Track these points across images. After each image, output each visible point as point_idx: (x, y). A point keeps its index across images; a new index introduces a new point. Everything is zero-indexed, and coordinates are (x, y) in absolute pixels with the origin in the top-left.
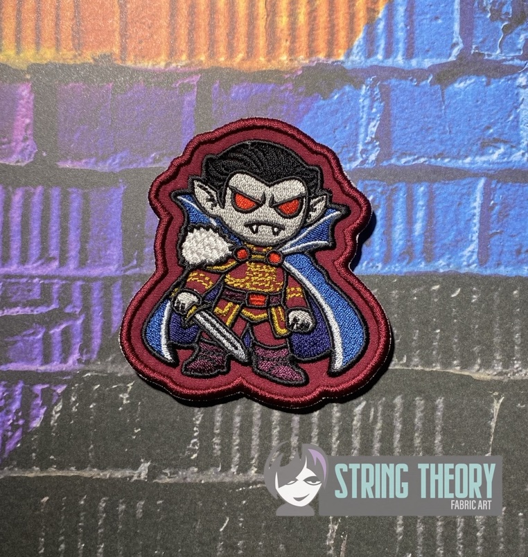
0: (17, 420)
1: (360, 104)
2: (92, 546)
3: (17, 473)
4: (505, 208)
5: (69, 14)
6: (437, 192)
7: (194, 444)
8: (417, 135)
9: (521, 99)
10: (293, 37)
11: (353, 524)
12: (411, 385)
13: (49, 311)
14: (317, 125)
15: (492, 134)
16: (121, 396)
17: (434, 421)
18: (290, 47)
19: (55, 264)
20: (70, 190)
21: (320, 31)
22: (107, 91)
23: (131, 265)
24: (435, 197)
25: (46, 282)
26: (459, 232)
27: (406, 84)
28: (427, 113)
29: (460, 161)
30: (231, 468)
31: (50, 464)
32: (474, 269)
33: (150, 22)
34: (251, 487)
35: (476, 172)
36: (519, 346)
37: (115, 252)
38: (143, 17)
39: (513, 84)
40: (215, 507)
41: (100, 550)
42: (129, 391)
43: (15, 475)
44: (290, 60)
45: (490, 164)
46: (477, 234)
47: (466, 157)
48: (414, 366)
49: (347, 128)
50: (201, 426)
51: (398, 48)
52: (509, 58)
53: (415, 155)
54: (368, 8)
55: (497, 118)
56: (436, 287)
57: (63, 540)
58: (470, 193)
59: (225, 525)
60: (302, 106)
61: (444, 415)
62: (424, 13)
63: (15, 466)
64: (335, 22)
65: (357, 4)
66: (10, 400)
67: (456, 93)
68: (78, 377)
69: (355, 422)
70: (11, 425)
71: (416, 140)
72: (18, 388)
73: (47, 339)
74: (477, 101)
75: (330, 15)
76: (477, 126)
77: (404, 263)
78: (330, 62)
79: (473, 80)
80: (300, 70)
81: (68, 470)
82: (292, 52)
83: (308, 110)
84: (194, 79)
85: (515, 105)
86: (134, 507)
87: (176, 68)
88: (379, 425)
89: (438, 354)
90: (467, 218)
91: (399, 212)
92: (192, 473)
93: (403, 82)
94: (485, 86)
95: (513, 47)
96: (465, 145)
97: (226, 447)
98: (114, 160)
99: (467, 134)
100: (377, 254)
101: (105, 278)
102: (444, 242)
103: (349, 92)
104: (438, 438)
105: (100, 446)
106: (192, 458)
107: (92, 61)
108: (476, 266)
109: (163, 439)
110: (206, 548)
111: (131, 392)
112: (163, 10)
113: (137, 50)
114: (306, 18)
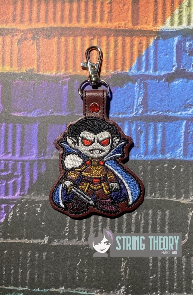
1: (135, 90)
2: (25, 271)
5: (16, 52)
6: (167, 126)
7: (67, 229)
8: (158, 103)
10: (108, 62)
11: (132, 262)
12: (156, 205)
13: (8, 174)
14: (118, 98)
15: (189, 102)
16: (37, 209)
17: (165, 220)
18: (106, 66)
19: (11, 155)
20: (16, 124)
21: (119, 60)
22: (32, 84)
23: (41, 155)
24: (166, 128)
25: (7, 162)
26: (176, 143)
27: (154, 82)
28: (163, 94)
29: (176, 114)
30: (82, 239)
31: (8, 237)
32: (182, 158)
33: (49, 56)
35: (183, 118)
37: (35, 150)
38: (47, 54)
40: (75, 255)
41: (28, 273)
42: (40, 207)
44: (107, 72)
45: (188, 115)
46: (183, 144)
47: (178, 112)
48: (157, 197)
49: (130, 100)
50: (70, 222)
51: (151, 67)
53: (157, 111)
54: (138, 51)
55: (191, 96)
56: (166, 165)
57: (13, 269)
58: (180, 127)
59: (79, 262)
61: (169, 218)
62: (161, 53)
64: (125, 56)
65: (134, 49)
67: (174, 86)
68: (19, 201)
69: (133, 221)
71: (158, 105)
73: (7, 186)
74: (183, 89)
75: (123, 53)
76: (183, 99)
77: (153, 155)
78: (123, 73)
79: (181, 80)
80: (110, 76)
81: (15, 239)
82: (107, 68)
84: (67, 79)
86: (42, 255)
87: (60, 75)
88: (143, 222)
89: (167, 192)
90: (179, 137)
91: (151, 134)
92: (66, 241)
93: (153, 81)
94: (186, 83)
96: (178, 107)
97: (80, 230)
98: (34, 113)
99: (179, 102)
100: (142, 151)
101: (30, 161)
102: (169, 146)
103: (130, 85)
104: (167, 227)
105: (28, 230)
106: (66, 235)
107: (25, 72)
108: (182, 157)
109: (54, 227)
110: (71, 272)
111: (41, 207)
112: (55, 51)
113: (44, 67)
114: (113, 55)
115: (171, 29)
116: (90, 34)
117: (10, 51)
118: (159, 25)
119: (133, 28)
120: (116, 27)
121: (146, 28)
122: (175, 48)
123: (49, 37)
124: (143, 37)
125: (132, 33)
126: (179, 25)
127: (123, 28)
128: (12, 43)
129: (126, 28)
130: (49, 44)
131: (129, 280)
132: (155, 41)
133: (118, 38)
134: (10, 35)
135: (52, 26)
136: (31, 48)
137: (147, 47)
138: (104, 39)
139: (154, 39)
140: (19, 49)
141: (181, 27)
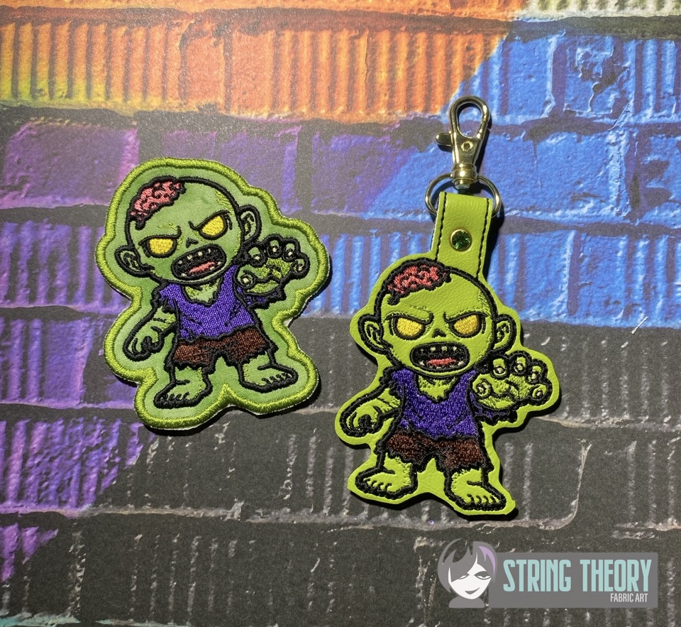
0: (114, 458)
2: (184, 585)
3: (111, 510)
4: (594, 260)
5: (176, 64)
6: (529, 244)
7: (288, 485)
8: (509, 188)
9: (610, 156)
10: (392, 92)
14: (414, 176)
15: (582, 189)
16: (217, 435)
17: (523, 467)
18: (388, 101)
21: (417, 87)
22: (211, 140)
24: (527, 248)
26: (550, 283)
27: (499, 139)
28: (520, 168)
29: (551, 215)
30: (323, 509)
31: (144, 502)
32: (564, 318)
33: (254, 74)
34: (342, 529)
35: (567, 225)
36: (606, 394)
38: (248, 69)
39: (602, 142)
41: (192, 589)
42: (224, 431)
43: (109, 512)
44: (388, 114)
45: (579, 218)
46: (567, 285)
47: (557, 210)
50: (294, 467)
51: (492, 105)
52: (600, 116)
53: (508, 207)
54: (464, 66)
55: (587, 173)
56: (527, 336)
57: (155, 578)
58: (561, 244)
59: (316, 565)
60: (399, 158)
61: (532, 461)
62: (518, 72)
63: (109, 504)
64: (433, 78)
65: (454, 62)
66: (108, 438)
67: (548, 149)
70: (108, 462)
72: (116, 425)
74: (568, 157)
75: (428, 72)
76: (567, 181)
78: (427, 116)
79: (564, 137)
80: (398, 123)
81: (162, 508)
82: (390, 106)
83: (404, 162)
84: (295, 130)
85: (605, 161)
86: (227, 546)
87: (279, 119)
90: (557, 269)
91: (492, 262)
92: (285, 514)
93: (497, 137)
94: (575, 143)
95: (603, 106)
96: (556, 199)
97: (319, 488)
99: (558, 188)
102: (534, 291)
104: (527, 484)
105: (194, 485)
106: (285, 498)
107: (197, 110)
108: (565, 316)
109: (256, 479)
110: (296, 589)
111: (226, 432)
112: (267, 63)
113: (241, 101)
114: (405, 74)
115: (541, 17)
116: (350, 26)
117: (161, 61)
118: (513, 8)
119: (453, 13)
120: (412, 10)
121: (482, 14)
122: (550, 62)
123: (254, 30)
124: (476, 34)
125: (448, 25)
126: (561, 8)
127: (430, 14)
128: (166, 42)
129: (435, 12)
130: (254, 47)
131: (434, 609)
132: (503, 44)
133: (417, 36)
134: (163, 24)
135: (262, 6)
136: (213, 55)
137: (485, 58)
138: (384, 38)
139: (502, 40)
140: (183, 57)
141: (564, 14)
